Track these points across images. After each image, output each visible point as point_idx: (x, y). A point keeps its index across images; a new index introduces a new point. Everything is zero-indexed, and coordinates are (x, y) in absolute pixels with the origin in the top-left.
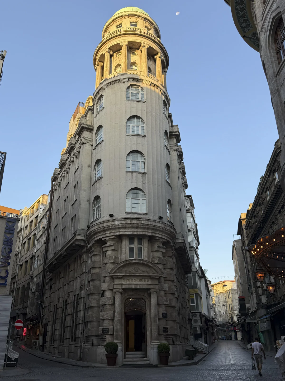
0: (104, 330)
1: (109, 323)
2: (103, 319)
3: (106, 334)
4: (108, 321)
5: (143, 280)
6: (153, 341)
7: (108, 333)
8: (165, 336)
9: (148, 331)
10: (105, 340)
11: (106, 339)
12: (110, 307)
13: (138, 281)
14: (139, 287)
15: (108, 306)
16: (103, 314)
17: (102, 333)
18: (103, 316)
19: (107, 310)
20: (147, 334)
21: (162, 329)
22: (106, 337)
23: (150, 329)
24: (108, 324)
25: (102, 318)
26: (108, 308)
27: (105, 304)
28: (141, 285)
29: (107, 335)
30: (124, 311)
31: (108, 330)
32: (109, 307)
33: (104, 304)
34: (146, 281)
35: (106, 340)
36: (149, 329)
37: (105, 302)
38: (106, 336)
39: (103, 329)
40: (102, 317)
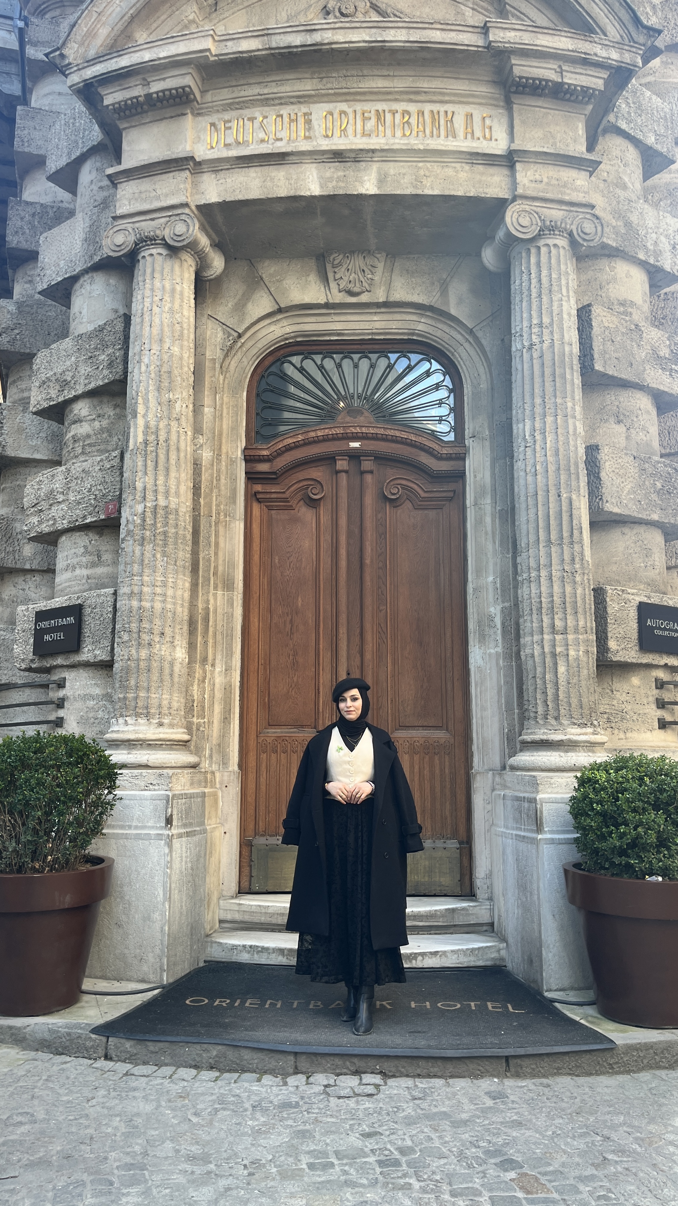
0: (44, 625)
1: (93, 565)
2: (45, 528)
3: (59, 661)
4: (82, 540)
5: (421, 113)
6: (540, 734)
7: (77, 648)
8: (660, 685)
9: (483, 638)
10: (52, 717)
11: (60, 704)
12: (105, 423)
13: (371, 124)
14: (381, 181)
15: (82, 409)
16: (45, 489)
17: (31, 656)
18: (44, 505)
19: (79, 450)
20: (472, 667)
21: (633, 614)
22: (61, 693)
23: (498, 621)
24: (85, 572)
25: (40, 522)
26: (83, 429)
27: (61, 399)
28: (392, 169)
29: (69, 676)
30: (249, 459)
31: (71, 620)
32: (97, 424)
33: (56, 396)
34: (459, 122)
35: (61, 713)
36: (491, 619)
37: (64, 384)
38: (61, 685)
39: (41, 616)
40: (35, 520)
